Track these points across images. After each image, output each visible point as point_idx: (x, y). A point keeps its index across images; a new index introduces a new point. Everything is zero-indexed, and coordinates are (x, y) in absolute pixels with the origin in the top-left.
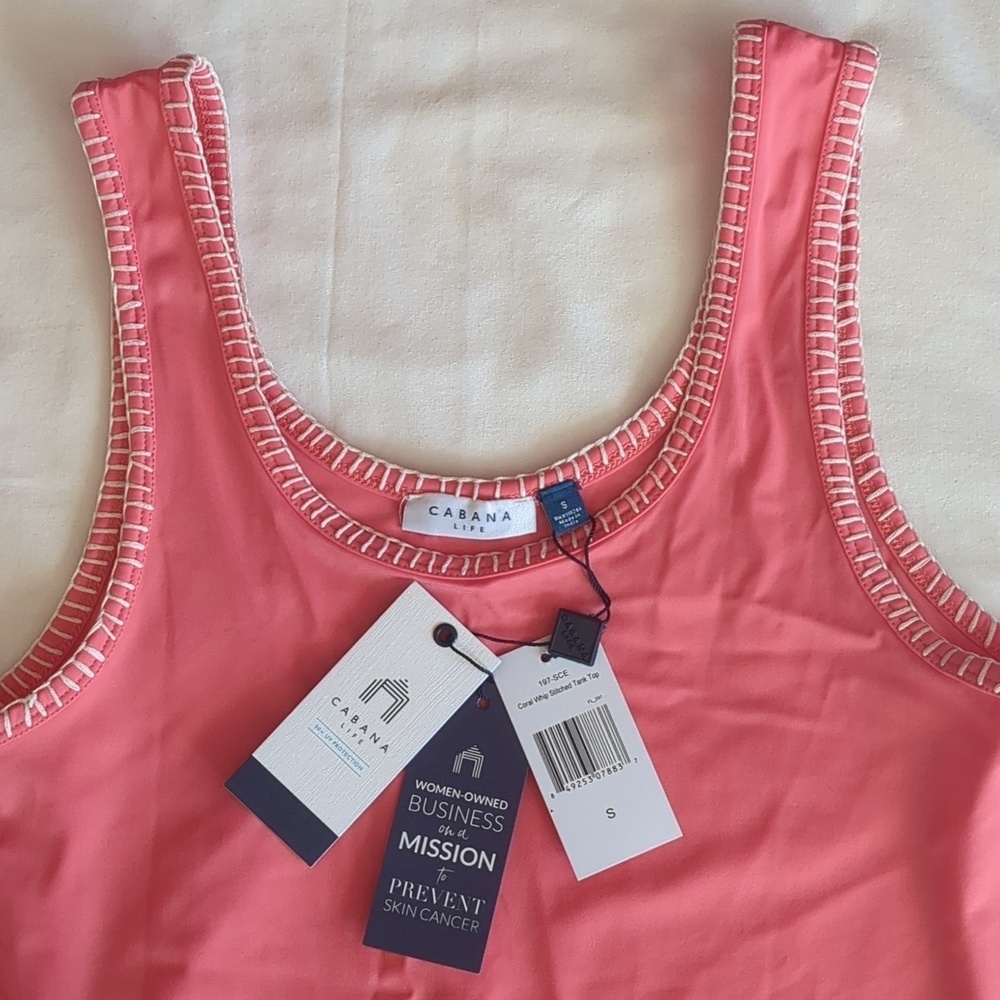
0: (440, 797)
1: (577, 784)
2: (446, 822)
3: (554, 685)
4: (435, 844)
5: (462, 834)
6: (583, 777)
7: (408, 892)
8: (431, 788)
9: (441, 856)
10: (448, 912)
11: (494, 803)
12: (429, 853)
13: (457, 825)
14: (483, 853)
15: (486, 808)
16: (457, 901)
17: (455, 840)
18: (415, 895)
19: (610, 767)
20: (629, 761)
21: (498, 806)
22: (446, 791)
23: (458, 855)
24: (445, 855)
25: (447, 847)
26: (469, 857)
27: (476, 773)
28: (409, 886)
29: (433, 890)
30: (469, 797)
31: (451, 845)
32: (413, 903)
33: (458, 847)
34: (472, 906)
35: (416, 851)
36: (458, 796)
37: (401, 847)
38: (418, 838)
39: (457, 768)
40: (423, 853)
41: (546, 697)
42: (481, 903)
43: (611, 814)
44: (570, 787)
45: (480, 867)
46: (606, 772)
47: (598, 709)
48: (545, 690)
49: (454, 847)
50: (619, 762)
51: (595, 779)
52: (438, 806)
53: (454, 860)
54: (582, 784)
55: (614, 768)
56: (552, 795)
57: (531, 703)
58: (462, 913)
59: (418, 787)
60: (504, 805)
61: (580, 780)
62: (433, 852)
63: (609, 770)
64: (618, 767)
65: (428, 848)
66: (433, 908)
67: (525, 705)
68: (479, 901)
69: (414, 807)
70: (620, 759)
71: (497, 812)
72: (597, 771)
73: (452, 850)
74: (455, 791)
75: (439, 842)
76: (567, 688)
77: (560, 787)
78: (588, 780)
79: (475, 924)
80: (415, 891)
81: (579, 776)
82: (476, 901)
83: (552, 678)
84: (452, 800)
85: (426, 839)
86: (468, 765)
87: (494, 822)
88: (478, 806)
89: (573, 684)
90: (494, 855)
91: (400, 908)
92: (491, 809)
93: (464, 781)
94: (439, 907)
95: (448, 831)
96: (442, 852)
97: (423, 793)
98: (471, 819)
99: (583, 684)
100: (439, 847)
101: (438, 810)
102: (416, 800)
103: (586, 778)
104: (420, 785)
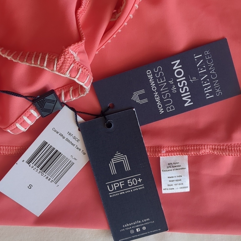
0: (162, 100)
1: (34, 168)
2: (171, 91)
3: (71, 138)
4: (182, 90)
5: (171, 82)
6: (38, 169)
7: (209, 89)
8: (160, 106)
9: (186, 85)
10: (207, 68)
11: (150, 77)
12: (188, 90)
13: (169, 86)
14: (174, 68)
15: (154, 79)
16: (201, 66)
17: (176, 83)
18: (208, 86)
19: (49, 177)
20: (56, 183)
21: (150, 74)
22: (157, 99)
23: (181, 78)
24: (184, 83)
25: (180, 85)
26: (179, 73)
27: (142, 92)
28: (206, 90)
29: (202, 79)
30: (154, 89)
31: (179, 83)
32: (212, 84)
33: (178, 80)
34: (199, 59)
35: (190, 96)
36: (157, 93)
37: (192, 103)
38: (184, 99)
39: (145, 101)
40: (189, 93)
41: (64, 138)
42: (195, 56)
43: (30, 187)
44: (31, 166)
45: (181, 66)
46: (46, 177)
47: (71, 161)
48: (67, 136)
49: (179, 82)
50: (53, 179)
51: (40, 174)
52: (166, 99)
53: (184, 78)
54: (36, 170)
55: (50, 179)
56: (23, 161)
57: (57, 133)
58: (204, 61)
59: (163, 112)
60: (149, 72)
61: (37, 168)
62: (186, 89)
63: (47, 177)
64: (51, 180)
65: (186, 92)
66: (209, 75)
67: (55, 131)
68: (195, 57)
69: (172, 108)
70: (55, 179)
71: (153, 73)
72: (44, 173)
73: (180, 82)
74: (155, 96)
75: (181, 89)
76: (72, 144)
77: (29, 162)
78: (38, 171)
79: (206, 53)
80: (206, 87)
81: (38, 167)
82: (196, 58)
83: (73, 136)
84: (160, 94)
85: (182, 95)
86: (141, 97)
87: (159, 72)
88: (156, 83)
89: (75, 146)
90: (172, 63)
91: (217, 88)
92: (154, 76)
93: (149, 94)
94: (207, 72)
95: (174, 88)
96: (184, 85)
97: (164, 108)
98: (163, 82)
99: (78, 150)
100: (182, 88)
101: (168, 97)
102: (169, 109)
103: (39, 170)
104: (162, 111)
